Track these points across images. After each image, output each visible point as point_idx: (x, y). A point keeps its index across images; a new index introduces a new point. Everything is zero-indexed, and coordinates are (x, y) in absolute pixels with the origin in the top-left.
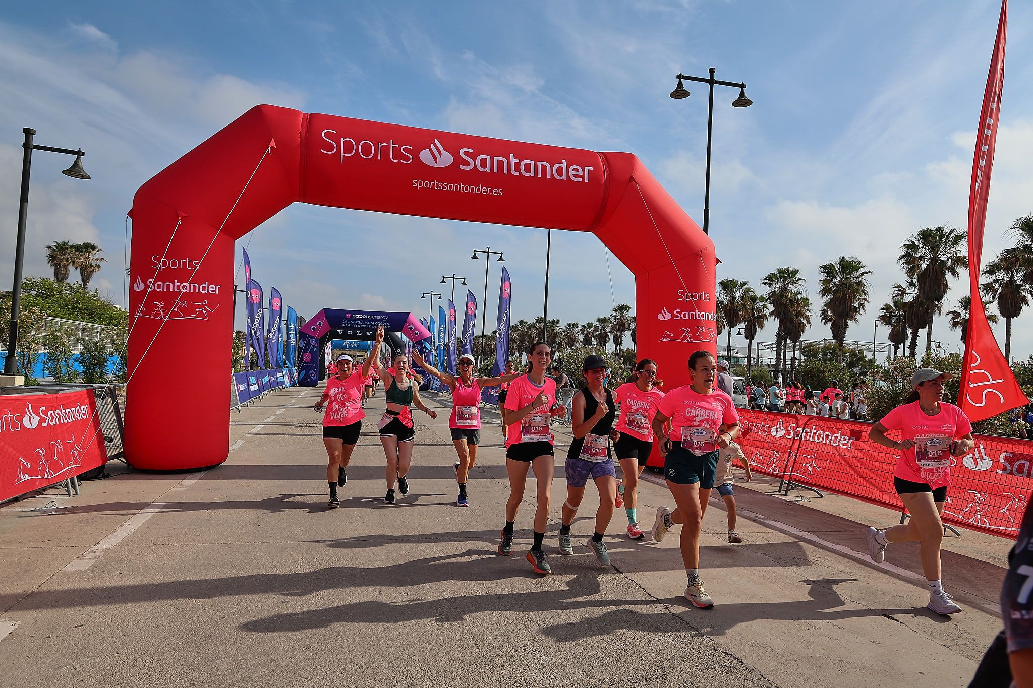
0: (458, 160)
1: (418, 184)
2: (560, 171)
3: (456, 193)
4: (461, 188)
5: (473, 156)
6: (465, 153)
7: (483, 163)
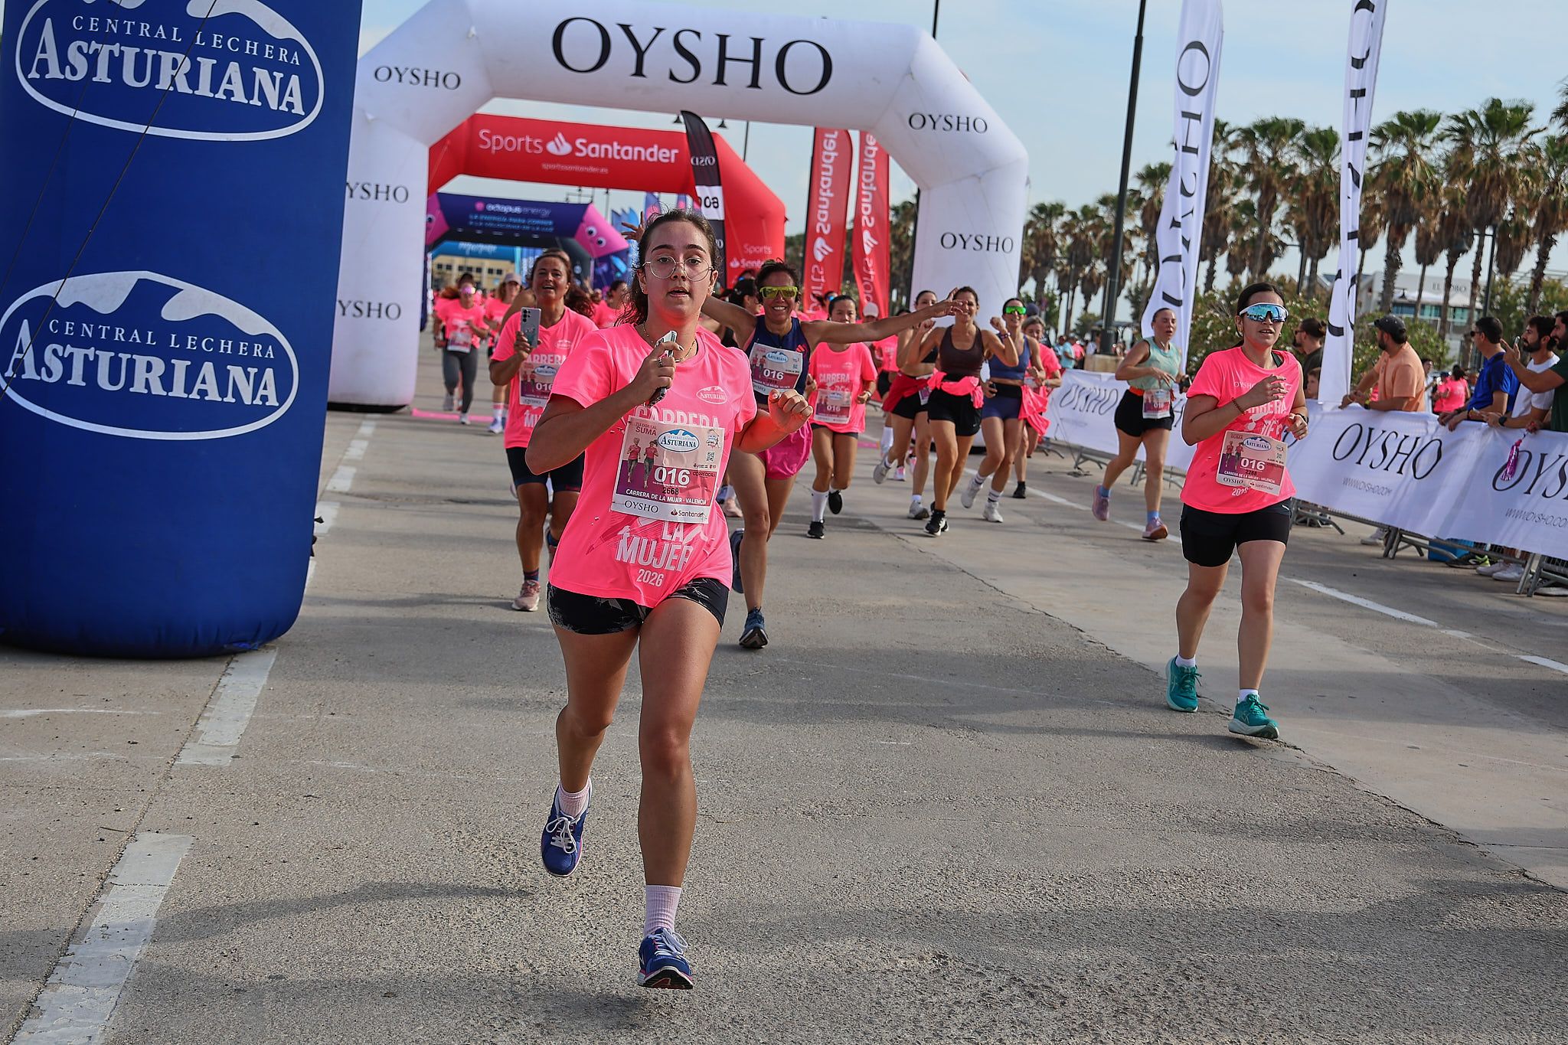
0: (575, 149)
1: (546, 166)
2: (652, 155)
3: (574, 172)
4: (577, 168)
5: (586, 145)
6: (581, 143)
7: (593, 151)
